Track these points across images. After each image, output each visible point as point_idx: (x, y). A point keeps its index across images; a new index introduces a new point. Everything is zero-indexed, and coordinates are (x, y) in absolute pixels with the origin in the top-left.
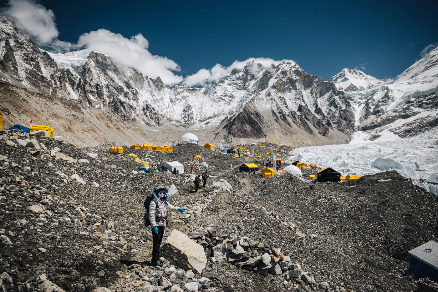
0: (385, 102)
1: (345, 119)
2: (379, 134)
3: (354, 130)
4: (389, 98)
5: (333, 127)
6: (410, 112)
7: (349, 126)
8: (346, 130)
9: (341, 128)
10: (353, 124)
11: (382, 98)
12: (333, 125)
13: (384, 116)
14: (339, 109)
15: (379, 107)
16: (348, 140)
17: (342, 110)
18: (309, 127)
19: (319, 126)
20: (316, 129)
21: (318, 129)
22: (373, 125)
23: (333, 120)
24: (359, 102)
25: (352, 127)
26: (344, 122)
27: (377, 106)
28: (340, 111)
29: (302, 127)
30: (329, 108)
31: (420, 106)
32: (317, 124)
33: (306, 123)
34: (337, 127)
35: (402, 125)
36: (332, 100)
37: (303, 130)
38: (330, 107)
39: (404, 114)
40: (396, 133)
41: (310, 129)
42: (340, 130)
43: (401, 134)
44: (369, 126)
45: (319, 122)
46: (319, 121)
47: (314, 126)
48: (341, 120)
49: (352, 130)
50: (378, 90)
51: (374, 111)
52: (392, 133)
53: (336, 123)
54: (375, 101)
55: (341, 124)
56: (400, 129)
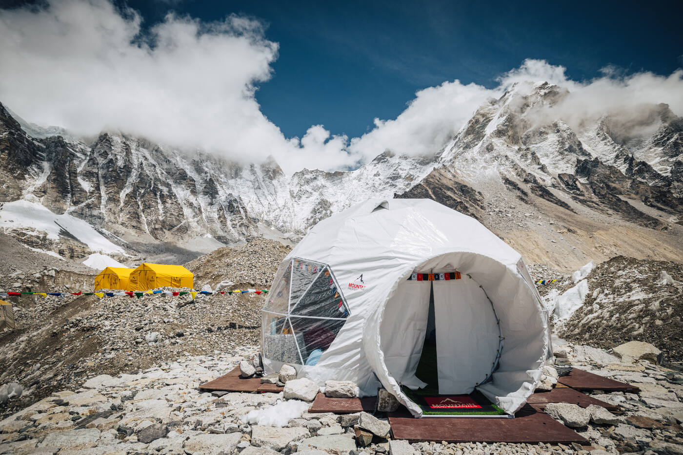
18: (633, 208)
19: (665, 203)
20: (660, 213)
21: (671, 213)
29: (610, 212)
30: (674, 159)
32: (657, 199)
33: (619, 200)
36: (673, 140)
37: (616, 219)
38: (672, 157)
41: (641, 215)
45: (664, 194)
46: (660, 192)
47: (652, 206)
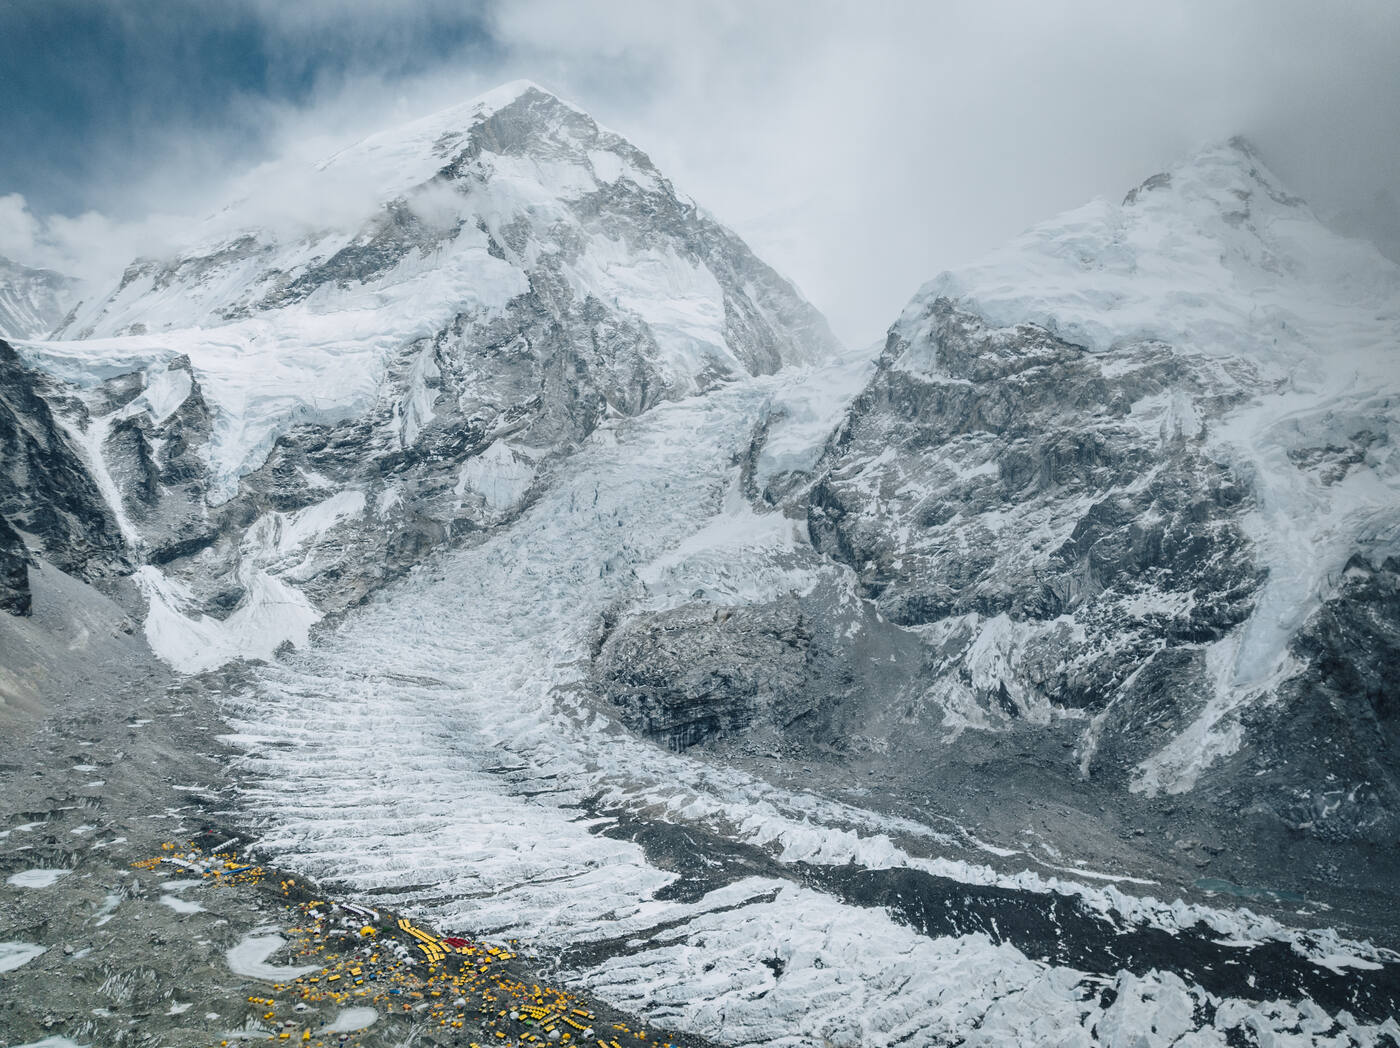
0: (197, 429)
1: (75, 505)
2: (230, 580)
3: (125, 562)
4: (206, 410)
5: (31, 549)
6: (297, 485)
7: (100, 543)
8: (94, 564)
9: (67, 557)
10: (119, 536)
11: (183, 406)
12: (26, 542)
13: (218, 497)
14: (22, 446)
15: (184, 447)
16: (131, 624)
17: (41, 454)
22: (190, 537)
23: (13, 509)
24: (77, 405)
25: (113, 547)
26: (72, 519)
27: (177, 444)
28: (30, 457)
31: (321, 465)
34: (49, 549)
35: (300, 547)
39: (281, 492)
40: (291, 581)
42: (67, 568)
43: (313, 585)
44: (177, 541)
48: (57, 509)
49: (118, 566)
50: (154, 366)
51: (171, 467)
52: (275, 582)
53: (34, 529)
54: (156, 417)
55: (66, 535)
56: (299, 563)
